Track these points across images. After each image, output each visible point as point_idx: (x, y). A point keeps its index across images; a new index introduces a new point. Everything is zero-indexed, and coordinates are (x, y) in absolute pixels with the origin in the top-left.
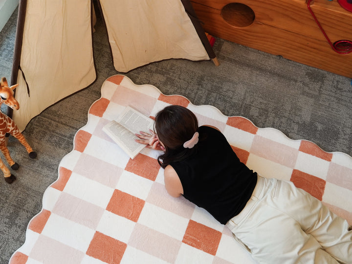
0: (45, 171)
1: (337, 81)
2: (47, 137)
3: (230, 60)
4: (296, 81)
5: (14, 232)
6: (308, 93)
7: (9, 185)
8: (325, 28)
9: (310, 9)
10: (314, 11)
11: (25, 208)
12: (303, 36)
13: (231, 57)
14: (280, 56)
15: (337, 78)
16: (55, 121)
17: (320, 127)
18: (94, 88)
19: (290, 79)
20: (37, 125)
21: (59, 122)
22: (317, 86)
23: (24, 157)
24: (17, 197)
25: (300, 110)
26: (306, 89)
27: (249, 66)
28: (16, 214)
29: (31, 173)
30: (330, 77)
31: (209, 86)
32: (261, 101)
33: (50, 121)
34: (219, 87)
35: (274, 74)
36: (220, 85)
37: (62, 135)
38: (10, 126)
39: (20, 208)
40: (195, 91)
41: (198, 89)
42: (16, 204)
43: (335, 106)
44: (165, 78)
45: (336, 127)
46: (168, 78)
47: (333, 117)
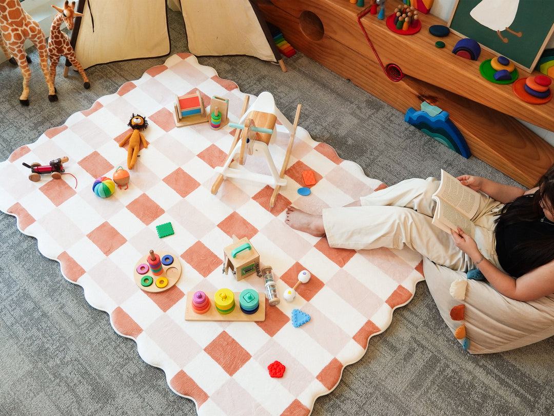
0: (85, 102)
1: (392, 114)
2: (102, 80)
3: (300, 71)
4: (352, 103)
5: (32, 134)
6: (357, 115)
7: (49, 103)
8: (375, 46)
9: (360, 23)
10: (365, 26)
11: (51, 121)
12: (361, 55)
13: (303, 69)
14: (349, 80)
15: (394, 111)
16: (115, 71)
17: (350, 142)
18: (163, 59)
19: (347, 100)
20: (99, 71)
21: (118, 73)
22: (369, 112)
23: (74, 89)
24: (50, 112)
25: (340, 125)
26: (358, 112)
27: (314, 80)
28: (42, 123)
29: (73, 100)
30: (388, 109)
31: (267, 84)
32: (308, 108)
33: (111, 70)
34: (275, 88)
35: (334, 92)
36: (277, 86)
37: (115, 83)
38: (65, 48)
39: (48, 120)
40: (251, 84)
41: (255, 84)
42: (46, 116)
43: (377, 131)
44: (230, 68)
45: (366, 146)
46: (233, 68)
47: (369, 139)
